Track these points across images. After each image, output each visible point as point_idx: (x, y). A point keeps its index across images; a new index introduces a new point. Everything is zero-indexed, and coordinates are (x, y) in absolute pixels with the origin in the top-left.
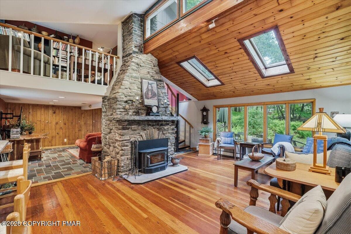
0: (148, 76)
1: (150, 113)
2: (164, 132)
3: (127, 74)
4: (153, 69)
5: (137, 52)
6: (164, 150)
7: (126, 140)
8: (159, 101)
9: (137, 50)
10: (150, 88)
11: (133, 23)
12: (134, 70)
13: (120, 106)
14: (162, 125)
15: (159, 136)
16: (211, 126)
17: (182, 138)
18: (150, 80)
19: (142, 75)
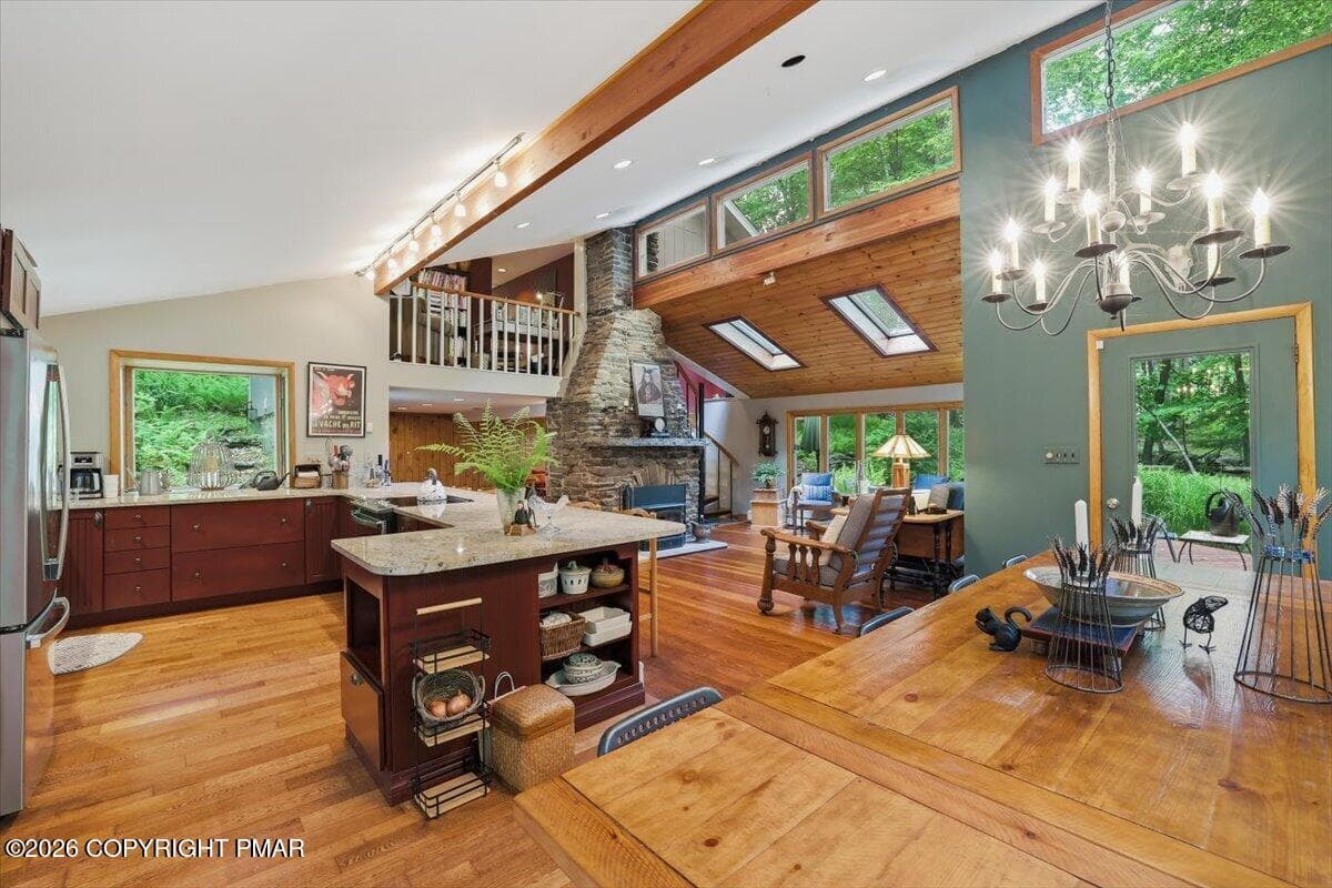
0: (644, 354)
1: (650, 431)
2: (678, 472)
3: (605, 355)
4: (652, 338)
5: (621, 308)
6: (679, 508)
7: (607, 485)
8: (666, 405)
9: (620, 303)
10: (648, 380)
11: (613, 248)
12: (616, 345)
13: (593, 419)
14: (673, 456)
15: (667, 478)
16: (781, 461)
17: (710, 491)
18: (646, 362)
19: (631, 355)
